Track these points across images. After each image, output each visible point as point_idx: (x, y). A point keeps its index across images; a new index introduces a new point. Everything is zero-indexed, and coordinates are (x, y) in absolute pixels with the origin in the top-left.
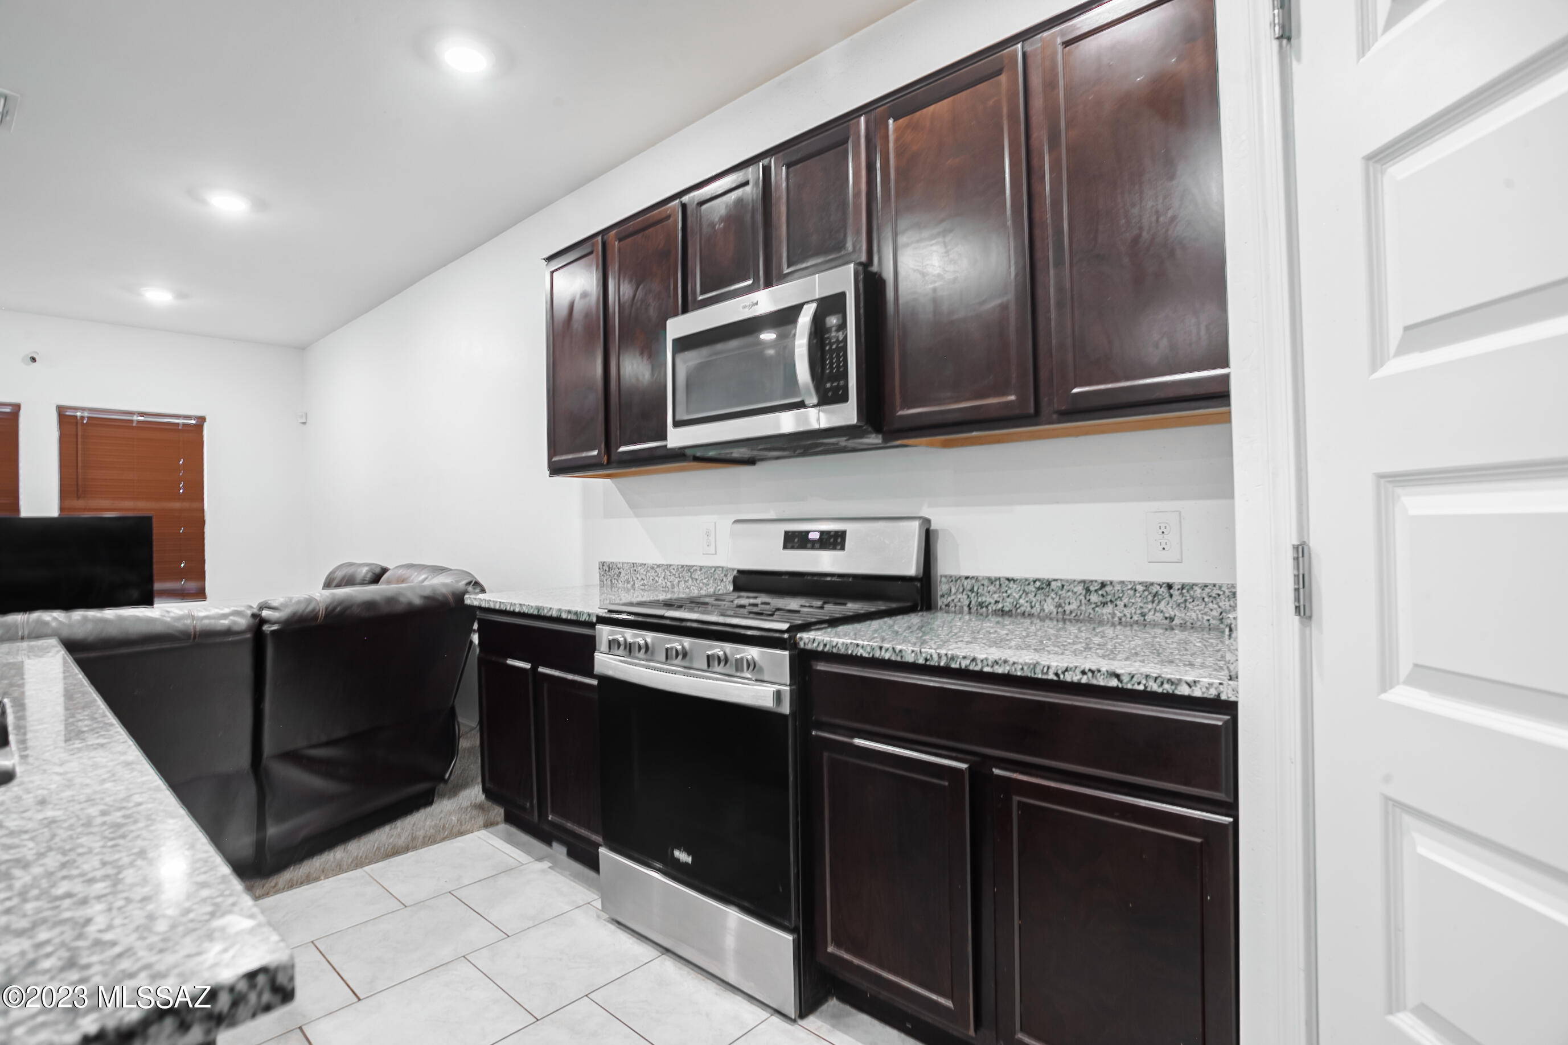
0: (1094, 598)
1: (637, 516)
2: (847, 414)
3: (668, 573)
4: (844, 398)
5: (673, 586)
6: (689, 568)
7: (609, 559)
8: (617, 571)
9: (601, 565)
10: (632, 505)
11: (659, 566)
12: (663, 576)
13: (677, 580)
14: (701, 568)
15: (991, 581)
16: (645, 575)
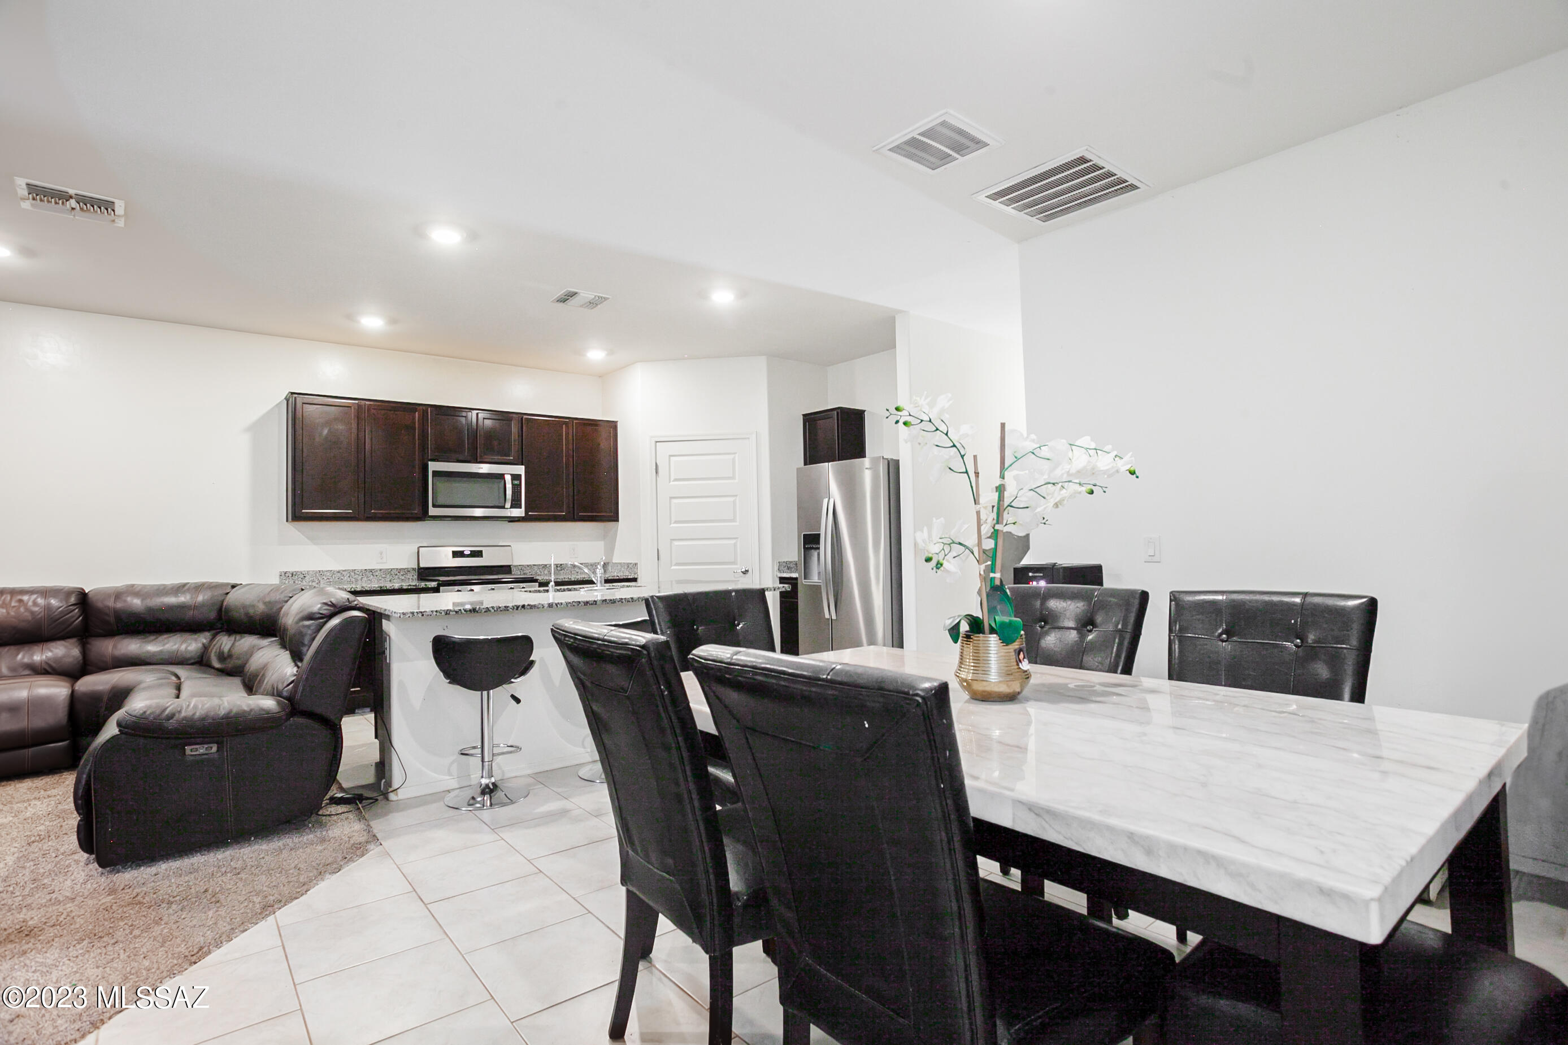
0: (559, 568)
1: (315, 544)
2: (519, 512)
3: (353, 574)
4: (521, 508)
5: (357, 580)
6: (371, 571)
7: (291, 569)
8: (302, 576)
9: (283, 574)
10: (308, 538)
11: (345, 571)
12: (348, 575)
13: (360, 577)
14: (381, 570)
15: (528, 566)
16: (332, 576)
